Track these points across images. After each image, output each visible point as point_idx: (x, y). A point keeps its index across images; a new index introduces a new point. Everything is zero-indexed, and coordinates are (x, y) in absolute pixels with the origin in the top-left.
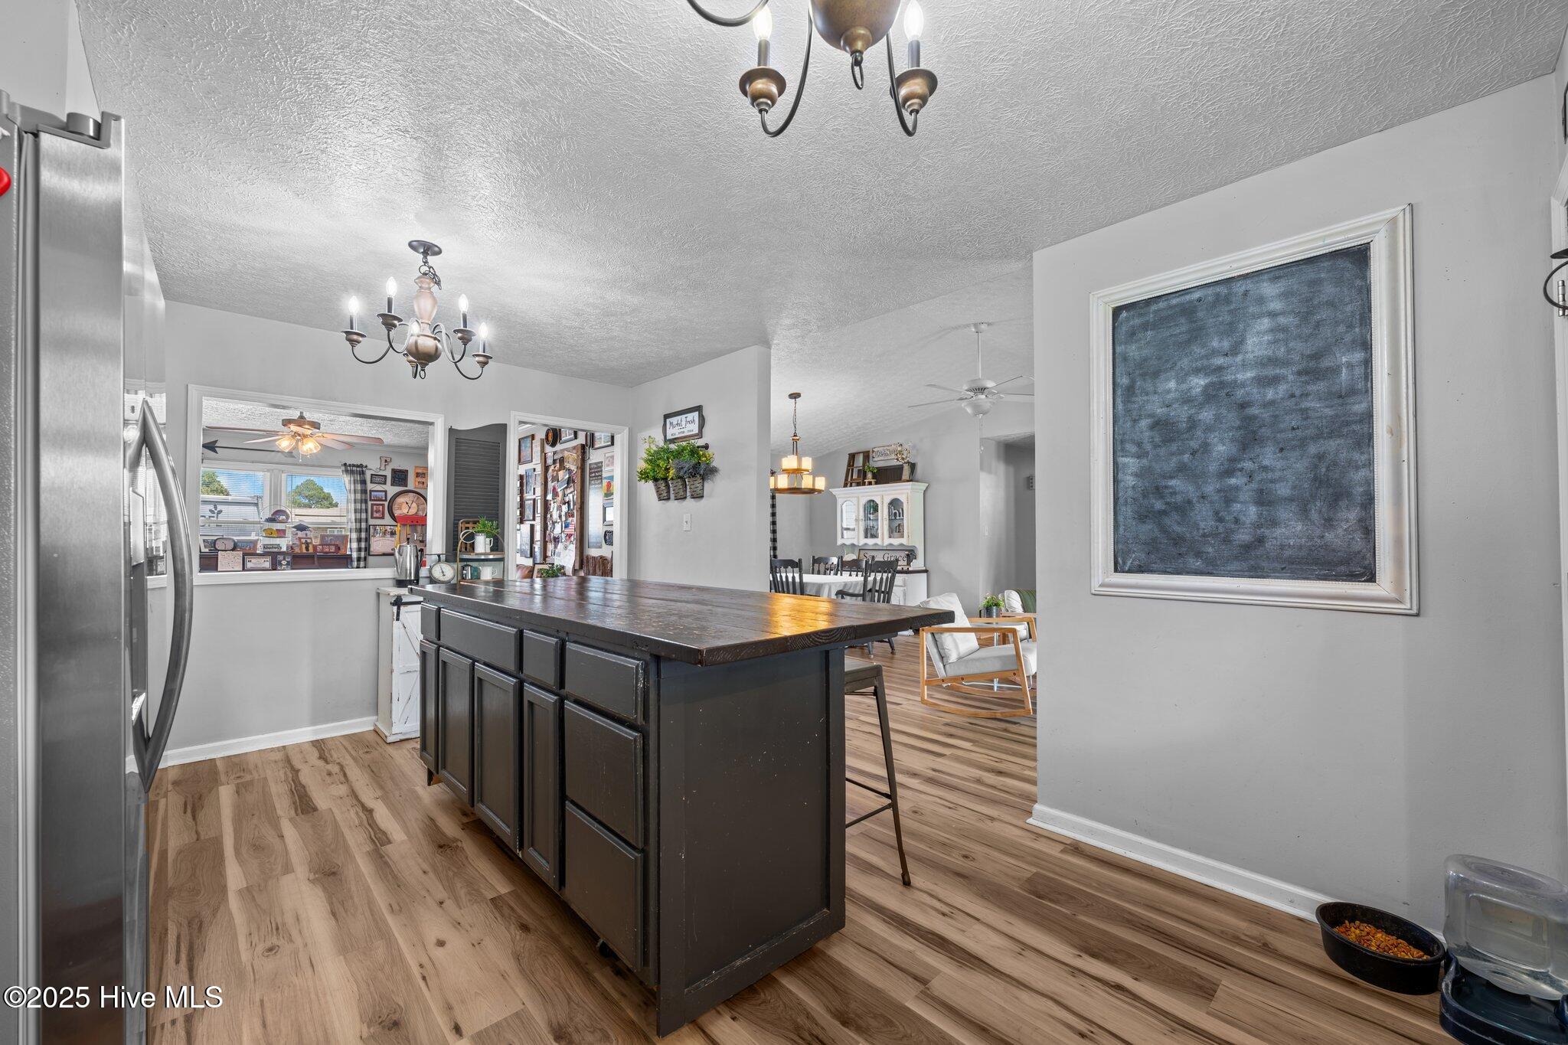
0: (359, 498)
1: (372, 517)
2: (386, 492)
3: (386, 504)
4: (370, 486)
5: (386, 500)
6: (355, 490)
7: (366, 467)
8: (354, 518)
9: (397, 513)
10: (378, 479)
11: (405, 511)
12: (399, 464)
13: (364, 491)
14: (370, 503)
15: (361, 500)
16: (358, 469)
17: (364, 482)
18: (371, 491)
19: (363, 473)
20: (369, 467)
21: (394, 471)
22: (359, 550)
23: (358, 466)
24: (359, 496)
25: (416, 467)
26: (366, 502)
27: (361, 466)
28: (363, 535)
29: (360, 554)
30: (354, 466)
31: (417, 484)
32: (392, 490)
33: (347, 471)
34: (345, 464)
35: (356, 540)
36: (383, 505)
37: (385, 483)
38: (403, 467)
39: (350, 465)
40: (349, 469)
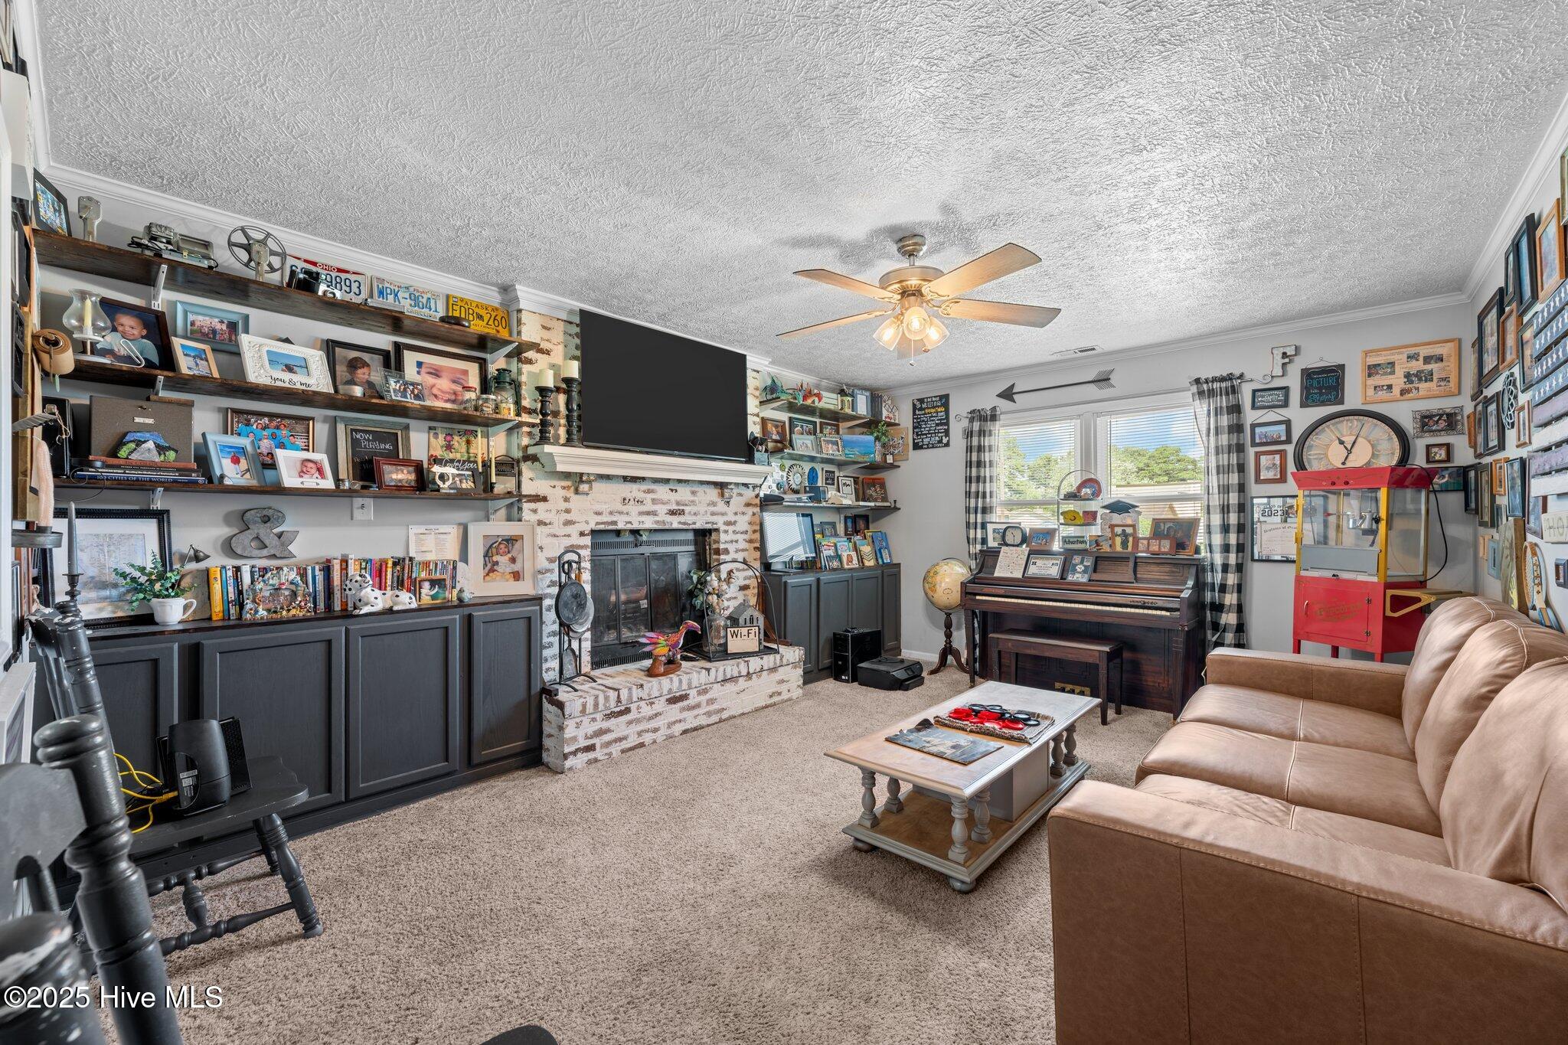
0: (1225, 443)
1: (1258, 480)
2: (1288, 423)
3: (1290, 449)
4: (1250, 416)
5: (1288, 441)
6: (1217, 428)
7: (1241, 376)
8: (1215, 485)
9: (1315, 465)
10: (1268, 398)
11: (1335, 457)
12: (1315, 357)
13: (1237, 428)
14: (1251, 452)
15: (1230, 446)
16: (1224, 385)
17: (1236, 409)
18: (1253, 426)
19: (1234, 390)
20: (1247, 376)
21: (1308, 374)
22: (1226, 548)
23: (1222, 379)
24: (1224, 439)
25: (1367, 353)
26: (1240, 448)
27: (1230, 377)
28: (1233, 519)
29: (1227, 558)
30: (1215, 380)
31: (1371, 392)
32: (1302, 417)
33: (1201, 393)
34: (1197, 381)
35: (1218, 530)
36: (1283, 454)
37: (1286, 404)
38: (1330, 360)
39: (1207, 381)
40: (1204, 388)
